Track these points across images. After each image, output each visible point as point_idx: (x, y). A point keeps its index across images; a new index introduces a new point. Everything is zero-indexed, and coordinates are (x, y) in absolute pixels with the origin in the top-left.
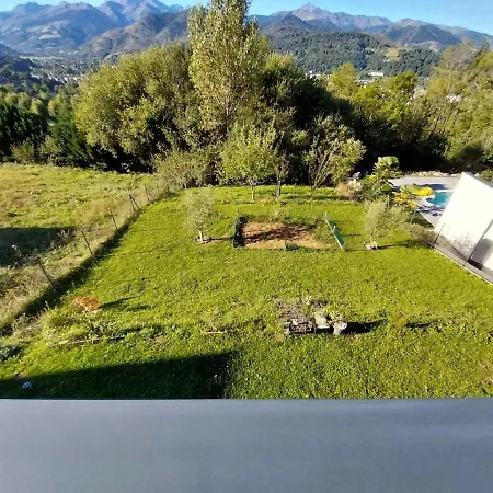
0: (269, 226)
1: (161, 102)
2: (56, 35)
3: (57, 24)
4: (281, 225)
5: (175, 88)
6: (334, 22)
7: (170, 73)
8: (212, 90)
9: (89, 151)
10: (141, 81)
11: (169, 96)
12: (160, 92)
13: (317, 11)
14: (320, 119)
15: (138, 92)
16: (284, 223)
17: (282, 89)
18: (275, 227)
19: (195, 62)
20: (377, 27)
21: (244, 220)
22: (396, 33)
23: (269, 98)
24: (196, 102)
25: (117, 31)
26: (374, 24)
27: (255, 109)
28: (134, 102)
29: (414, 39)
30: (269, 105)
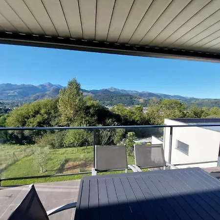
0: (78, 163)
1: (46, 116)
2: (16, 94)
3: (18, 90)
4: (83, 162)
5: (52, 111)
6: (121, 92)
7: (51, 106)
8: (66, 111)
9: (8, 136)
10: (40, 109)
11: (49, 114)
12: (46, 113)
14: (107, 120)
15: (37, 112)
16: (85, 161)
17: (92, 111)
18: (80, 163)
20: (135, 94)
21: (67, 161)
22: (141, 95)
23: (87, 114)
24: (60, 115)
25: (42, 93)
26: (134, 92)
27: (82, 117)
28: (34, 116)
29: (147, 96)
30: (87, 116)
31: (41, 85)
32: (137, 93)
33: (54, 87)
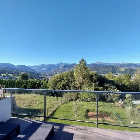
0: (95, 113)
1: (66, 81)
5: (70, 78)
6: (105, 64)
7: (69, 76)
8: (78, 79)
11: (68, 80)
12: (66, 79)
13: (101, 63)
14: (106, 84)
15: (62, 79)
16: (100, 113)
17: (95, 78)
19: (75, 74)
21: (88, 111)
24: (75, 81)
25: (57, 68)
26: (115, 64)
27: (88, 82)
28: (61, 81)
29: (127, 66)
30: (92, 81)
31: (57, 64)
32: (118, 64)
33: (63, 64)
